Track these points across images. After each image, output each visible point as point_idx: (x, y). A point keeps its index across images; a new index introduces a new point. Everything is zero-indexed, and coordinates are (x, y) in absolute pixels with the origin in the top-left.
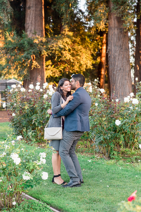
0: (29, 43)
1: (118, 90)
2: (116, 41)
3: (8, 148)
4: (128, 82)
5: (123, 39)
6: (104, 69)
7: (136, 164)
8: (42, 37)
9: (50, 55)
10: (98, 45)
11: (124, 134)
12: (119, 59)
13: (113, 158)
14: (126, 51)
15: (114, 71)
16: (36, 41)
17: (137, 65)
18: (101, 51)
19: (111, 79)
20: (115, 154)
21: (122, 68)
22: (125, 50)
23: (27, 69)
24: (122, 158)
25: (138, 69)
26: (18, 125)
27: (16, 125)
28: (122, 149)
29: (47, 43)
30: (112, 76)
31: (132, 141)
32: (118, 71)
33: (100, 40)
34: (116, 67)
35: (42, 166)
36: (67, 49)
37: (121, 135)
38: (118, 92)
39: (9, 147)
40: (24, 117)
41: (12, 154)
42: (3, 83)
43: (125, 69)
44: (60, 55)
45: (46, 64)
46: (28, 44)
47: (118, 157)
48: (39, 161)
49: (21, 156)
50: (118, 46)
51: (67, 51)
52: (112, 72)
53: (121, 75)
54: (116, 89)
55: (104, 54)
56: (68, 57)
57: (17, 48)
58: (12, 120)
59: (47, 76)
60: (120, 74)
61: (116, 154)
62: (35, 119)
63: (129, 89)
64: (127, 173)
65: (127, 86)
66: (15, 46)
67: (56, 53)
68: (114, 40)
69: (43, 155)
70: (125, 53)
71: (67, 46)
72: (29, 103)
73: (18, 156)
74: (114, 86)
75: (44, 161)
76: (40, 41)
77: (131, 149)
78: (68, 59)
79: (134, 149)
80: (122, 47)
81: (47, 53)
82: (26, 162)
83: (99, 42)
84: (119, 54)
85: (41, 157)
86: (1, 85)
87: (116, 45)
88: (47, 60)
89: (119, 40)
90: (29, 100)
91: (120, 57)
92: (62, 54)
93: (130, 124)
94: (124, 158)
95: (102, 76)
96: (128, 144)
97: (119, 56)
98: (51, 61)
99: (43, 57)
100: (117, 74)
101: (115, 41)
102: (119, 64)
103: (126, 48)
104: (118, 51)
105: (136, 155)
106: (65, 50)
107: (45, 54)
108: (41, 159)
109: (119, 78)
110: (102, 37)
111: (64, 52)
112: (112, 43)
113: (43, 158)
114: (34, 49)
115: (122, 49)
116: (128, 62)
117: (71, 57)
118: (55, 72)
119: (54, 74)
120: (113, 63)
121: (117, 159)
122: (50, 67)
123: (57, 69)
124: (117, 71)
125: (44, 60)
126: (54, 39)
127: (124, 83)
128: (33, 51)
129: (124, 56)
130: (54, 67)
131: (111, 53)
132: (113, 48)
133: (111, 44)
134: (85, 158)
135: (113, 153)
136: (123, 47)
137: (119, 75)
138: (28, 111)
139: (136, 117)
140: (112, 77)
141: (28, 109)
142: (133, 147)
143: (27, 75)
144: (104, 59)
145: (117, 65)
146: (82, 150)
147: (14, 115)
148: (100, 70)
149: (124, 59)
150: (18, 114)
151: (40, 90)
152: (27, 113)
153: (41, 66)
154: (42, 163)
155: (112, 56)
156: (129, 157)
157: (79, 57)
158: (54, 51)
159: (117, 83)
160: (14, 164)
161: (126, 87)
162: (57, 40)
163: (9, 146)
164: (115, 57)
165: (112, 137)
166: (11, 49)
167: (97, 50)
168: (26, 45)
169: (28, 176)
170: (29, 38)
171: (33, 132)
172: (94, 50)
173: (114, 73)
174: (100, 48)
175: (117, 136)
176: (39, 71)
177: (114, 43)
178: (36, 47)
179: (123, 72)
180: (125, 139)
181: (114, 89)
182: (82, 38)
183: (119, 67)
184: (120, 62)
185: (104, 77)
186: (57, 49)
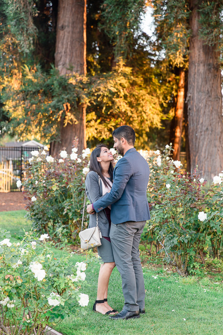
0: (60, 84)
2: (202, 84)
3: (25, 253)
4: (218, 150)
5: (212, 80)
6: (180, 128)
8: (81, 76)
9: (95, 104)
10: (172, 89)
11: (211, 234)
12: (204, 112)
13: (193, 273)
14: (217, 100)
15: (196, 133)
16: (72, 81)
18: (176, 99)
19: (192, 146)
20: (196, 267)
21: (210, 128)
22: (215, 98)
23: (56, 126)
24: (208, 274)
26: (40, 216)
27: (37, 216)
28: (208, 259)
29: (90, 84)
30: (194, 140)
32: (203, 133)
33: (174, 82)
34: (199, 126)
35: (80, 284)
36: (122, 94)
37: (207, 236)
38: (202, 165)
39: (27, 252)
40: (51, 202)
41: (32, 264)
42: (17, 148)
43: (214, 129)
44: (111, 105)
45: (86, 119)
46: (58, 86)
47: (201, 272)
48: (75, 275)
49: (46, 267)
50: (204, 92)
51: (121, 99)
52: (193, 134)
53: (208, 139)
54: (199, 162)
55: (181, 104)
56: (123, 107)
57: (41, 91)
58: (31, 207)
59: (89, 138)
60: (207, 137)
61: (199, 267)
62: (68, 208)
63: (220, 161)
64: (216, 299)
65: (218, 157)
66: (38, 88)
67: (105, 101)
68: (198, 82)
69: (82, 266)
70: (216, 103)
71: (122, 90)
73: (41, 266)
74: (195, 156)
75: (83, 276)
76: (78, 80)
78: (123, 111)
80: (211, 94)
81: (89, 100)
82: (53, 277)
83: (173, 85)
84: (206, 106)
85: (79, 269)
86: (14, 150)
87: (200, 91)
88: (88, 112)
89: (206, 83)
90: (59, 175)
91: (207, 110)
92: (113, 102)
93: (221, 220)
94: (211, 274)
95: (177, 140)
96: (217, 251)
97: (205, 108)
98: (96, 114)
99: (83, 106)
100: (202, 138)
101: (200, 84)
102: (205, 120)
103: (217, 95)
104: (205, 101)
106: (118, 97)
107: (86, 103)
108: (78, 273)
109: (205, 143)
110: (177, 77)
111: (117, 100)
112: (195, 87)
113: (82, 271)
114: (68, 93)
115: (210, 96)
116: (219, 118)
117: (129, 109)
118: (101, 131)
119: (99, 135)
120: (195, 118)
121: (200, 275)
122: (93, 123)
123: (105, 125)
124: (201, 132)
125: (85, 111)
126: (101, 79)
127: (212, 151)
128: (66, 97)
129: (213, 108)
130: (100, 123)
131: (193, 103)
132: (196, 95)
133: (193, 89)
134: (147, 272)
135: (193, 265)
136: (213, 93)
137: (204, 138)
138: (57, 194)
140: (193, 142)
141: (57, 190)
144: (180, 112)
145: (202, 123)
146: (142, 260)
147: (34, 199)
148: (174, 130)
149: (213, 114)
150: (41, 197)
151: (77, 160)
152: (56, 197)
155: (195, 109)
156: (219, 272)
157: (140, 108)
158: (100, 97)
159: (202, 151)
160: (34, 280)
161: (216, 158)
162: (105, 80)
163: (27, 250)
164: (198, 109)
165: (192, 239)
166: (32, 92)
167: (169, 98)
168: (56, 87)
169: (57, 299)
170: (61, 77)
171: (64, 228)
172: (165, 98)
173: (197, 135)
174: (175, 94)
175: (200, 237)
176: (75, 130)
177: (197, 87)
178: (72, 91)
179: (211, 134)
180: (212, 243)
181: (197, 161)
182: (146, 77)
183: (205, 126)
184: (206, 117)
185: (179, 140)
186: (106, 95)
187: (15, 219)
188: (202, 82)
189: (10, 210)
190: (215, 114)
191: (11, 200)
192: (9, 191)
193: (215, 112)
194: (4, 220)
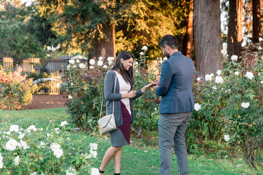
0: (94, 10)
1: (206, 68)
2: (204, 6)
3: (50, 137)
4: (218, 58)
5: (212, 3)
6: (191, 43)
7: (221, 161)
8: (110, 2)
9: (121, 24)
10: (184, 12)
11: (207, 121)
12: (207, 28)
13: (193, 152)
14: (216, 19)
15: (200, 44)
16: (103, 6)
17: (232, 37)
18: (187, 19)
19: (198, 54)
20: (195, 148)
21: (211, 40)
22: (215, 17)
23: (92, 42)
24: (204, 153)
25: (233, 41)
26: (75, 111)
27: (73, 110)
28: (206, 141)
29: (117, 8)
30: (199, 50)
31: (219, 131)
32: (205, 44)
33: (186, 6)
34: (203, 39)
35: (92, 160)
36: (142, 16)
37: (205, 123)
38: (206, 70)
39: (52, 136)
40: (84, 100)
41: (52, 145)
42: (64, 60)
43: (214, 41)
44: (134, 24)
45: (115, 36)
46: (92, 11)
47: (199, 151)
48: (89, 153)
50: (206, 12)
51: (142, 20)
52: (198, 45)
53: (210, 49)
54: (203, 67)
55: (191, 23)
56: (143, 26)
57: (79, 15)
58: (68, 104)
59: (118, 51)
60: (209, 48)
61: (197, 148)
62: (96, 103)
63: (220, 66)
64: (208, 172)
65: (218, 63)
66: (77, 12)
67: (129, 22)
68: (201, 5)
69: (94, 146)
70: (215, 21)
71: (142, 13)
72: (89, 82)
74: (200, 63)
75: (95, 154)
76: (108, 6)
77: (217, 142)
78: (143, 29)
79: (221, 142)
80: (212, 13)
81: (117, 21)
82: (71, 155)
83: (185, 8)
84: (207, 23)
85: (91, 148)
86: (62, 62)
87: (203, 11)
88: (117, 31)
89: (208, 5)
90: (89, 79)
91: (209, 26)
92: (135, 23)
93: (215, 110)
94: (207, 153)
95: (188, 52)
96: (213, 135)
97: (207, 25)
98: (123, 32)
99: (113, 26)
100: (205, 48)
101: (203, 6)
102: (207, 35)
103: (216, 14)
104: (206, 19)
105: (222, 149)
106: (139, 18)
107: (115, 23)
108: (91, 151)
109: (208, 52)
110: (188, 3)
111: (138, 21)
112: (199, 8)
113: (94, 150)
114: (100, 17)
115: (211, 16)
116: (218, 32)
117: (147, 28)
118: (127, 45)
119: (126, 48)
120: (199, 33)
121: (198, 154)
122: (121, 39)
123: (130, 41)
124: (204, 44)
125: (114, 30)
126: (126, 4)
127: (213, 58)
128: (99, 20)
129: (213, 25)
130: (127, 39)
131: (198, 21)
132: (199, 14)
133: (198, 10)
134: (157, 152)
135: (193, 146)
136: (213, 13)
137: (207, 49)
138: (88, 93)
139: (221, 99)
140: (198, 51)
141: (87, 90)
142: (219, 139)
143: (92, 49)
144: (190, 30)
145: (205, 36)
146: (154, 143)
147: (70, 97)
148: (186, 44)
149: (214, 29)
150: (76, 96)
151: (103, 66)
152: (87, 95)
153: (110, 38)
154: (92, 156)
155: (199, 25)
156: (214, 151)
157: (158, 27)
158: (126, 19)
159: (205, 58)
161: (216, 64)
162: (129, 5)
163: (51, 134)
164: (202, 26)
165: (191, 126)
166: (72, 16)
167: (181, 19)
168: (91, 11)
169: (73, 172)
170: (95, 4)
171: (94, 119)
172: (178, 19)
173: (201, 46)
174: (186, 16)
175: (197, 124)
176: (107, 45)
177: (201, 8)
178: (103, 15)
179: (212, 45)
180: (209, 129)
181: (201, 66)
182: (162, 3)
183: (207, 39)
184: (208, 32)
185: (190, 52)
186: (130, 17)
187: (59, 114)
188: (204, 4)
189: (57, 107)
190: (215, 29)
191: (58, 100)
192: (59, 93)
193: (215, 28)
194: (50, 114)
